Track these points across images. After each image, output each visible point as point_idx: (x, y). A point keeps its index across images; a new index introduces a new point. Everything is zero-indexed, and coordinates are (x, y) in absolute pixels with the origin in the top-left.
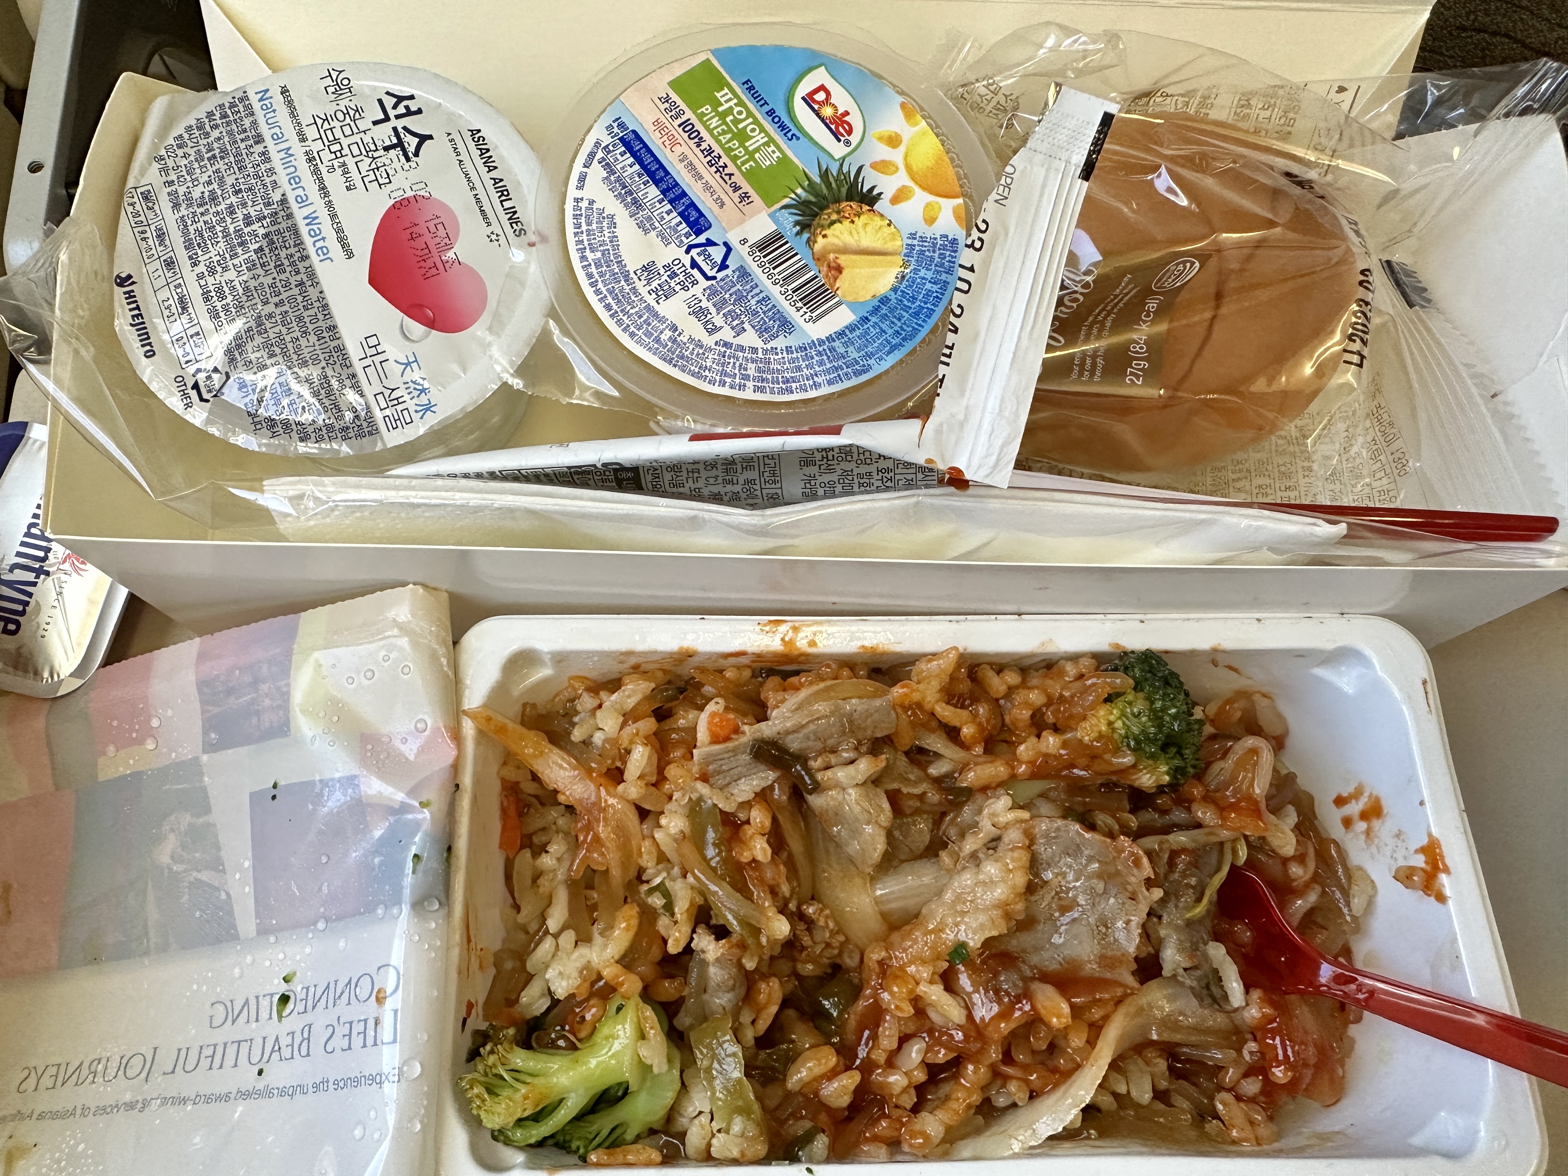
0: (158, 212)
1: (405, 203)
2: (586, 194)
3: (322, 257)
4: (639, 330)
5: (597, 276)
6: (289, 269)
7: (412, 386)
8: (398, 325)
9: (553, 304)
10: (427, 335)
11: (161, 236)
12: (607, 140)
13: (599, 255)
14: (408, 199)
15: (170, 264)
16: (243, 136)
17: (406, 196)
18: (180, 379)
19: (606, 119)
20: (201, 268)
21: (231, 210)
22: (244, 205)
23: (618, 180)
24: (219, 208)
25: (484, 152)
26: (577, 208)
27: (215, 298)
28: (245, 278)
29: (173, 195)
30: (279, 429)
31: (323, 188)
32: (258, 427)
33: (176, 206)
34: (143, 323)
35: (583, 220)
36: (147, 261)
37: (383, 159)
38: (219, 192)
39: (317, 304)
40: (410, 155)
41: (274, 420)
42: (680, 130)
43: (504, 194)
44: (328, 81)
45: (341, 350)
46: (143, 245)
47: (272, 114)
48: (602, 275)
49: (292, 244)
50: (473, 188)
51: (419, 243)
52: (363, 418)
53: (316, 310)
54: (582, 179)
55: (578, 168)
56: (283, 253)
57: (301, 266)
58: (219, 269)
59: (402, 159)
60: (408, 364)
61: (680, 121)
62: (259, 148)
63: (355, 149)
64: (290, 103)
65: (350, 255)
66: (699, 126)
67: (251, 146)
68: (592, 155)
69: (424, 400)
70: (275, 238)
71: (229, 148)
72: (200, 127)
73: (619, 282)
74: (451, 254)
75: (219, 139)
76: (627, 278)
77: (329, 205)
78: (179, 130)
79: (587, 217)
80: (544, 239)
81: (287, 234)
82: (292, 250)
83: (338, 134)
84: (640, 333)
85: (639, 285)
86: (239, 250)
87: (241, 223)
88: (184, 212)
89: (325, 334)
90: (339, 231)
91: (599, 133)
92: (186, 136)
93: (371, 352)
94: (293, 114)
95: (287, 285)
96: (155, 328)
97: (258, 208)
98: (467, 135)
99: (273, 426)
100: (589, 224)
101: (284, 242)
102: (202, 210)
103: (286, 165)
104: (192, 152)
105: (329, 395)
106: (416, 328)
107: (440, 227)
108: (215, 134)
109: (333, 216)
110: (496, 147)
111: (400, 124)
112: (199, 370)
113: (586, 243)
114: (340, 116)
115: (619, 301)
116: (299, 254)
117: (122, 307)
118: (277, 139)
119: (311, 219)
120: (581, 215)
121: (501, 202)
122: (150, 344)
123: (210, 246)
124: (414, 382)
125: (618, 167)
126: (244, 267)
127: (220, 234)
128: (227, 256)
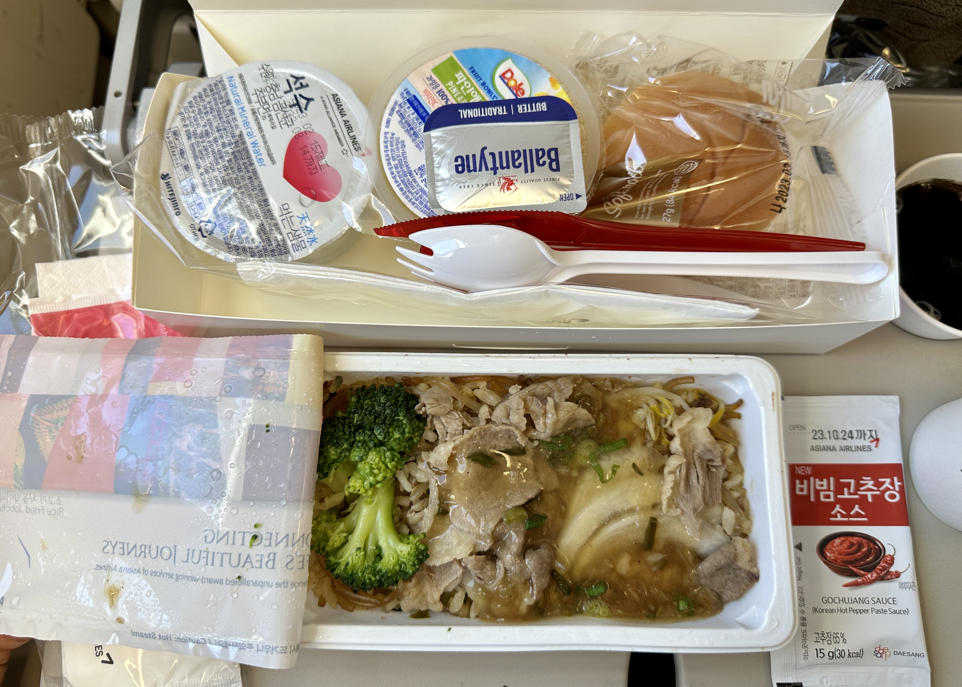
0: (181, 141)
1: (301, 135)
2: (390, 130)
3: (261, 164)
4: (417, 200)
5: (396, 173)
6: (244, 170)
7: (305, 228)
8: (298, 199)
9: (374, 188)
10: (313, 203)
11: (182, 153)
12: (400, 100)
13: (397, 162)
14: (302, 133)
15: (186, 168)
16: (221, 101)
17: (301, 131)
18: (192, 226)
19: (400, 90)
20: (202, 170)
21: (215, 140)
22: (222, 137)
23: (406, 122)
24: (210, 139)
25: (339, 106)
26: (386, 137)
27: (209, 186)
28: (223, 175)
29: (188, 132)
30: (241, 251)
31: (260, 128)
32: (231, 250)
33: (189, 138)
34: (174, 198)
35: (389, 144)
36: (176, 166)
37: (290, 112)
38: (210, 131)
39: (258, 188)
40: (303, 110)
41: (238, 246)
42: (437, 95)
43: (349, 128)
44: (263, 70)
45: (269, 211)
46: (174, 157)
47: (235, 89)
48: (398, 172)
49: (246, 157)
50: (334, 126)
51: (308, 156)
52: (281, 245)
53: (258, 191)
54: (388, 122)
55: (386, 116)
56: (241, 162)
57: (250, 168)
58: (210, 170)
59: (299, 111)
60: (303, 218)
61: (437, 90)
62: (228, 107)
63: (275, 106)
64: (243, 83)
65: (273, 162)
66: (447, 93)
67: (225, 106)
68: (393, 109)
69: (311, 235)
70: (237, 154)
71: (214, 107)
72: (200, 97)
73: (407, 176)
74: (323, 161)
75: (210, 102)
76: (411, 174)
77: (263, 137)
78: (190, 98)
79: (391, 142)
80: (370, 153)
81: (243, 152)
82: (246, 161)
83: (267, 99)
84: (417, 202)
85: (417, 178)
86: (220, 161)
87: (221, 147)
88: (193, 141)
89: (263, 203)
90: (268, 150)
91: (396, 97)
92: (194, 101)
93: (286, 212)
94: (245, 89)
95: (243, 178)
96: (180, 201)
97: (228, 139)
98: (331, 98)
99: (238, 249)
100: (392, 146)
101: (242, 156)
102: (202, 140)
103: (242, 116)
104: (196, 109)
105: (265, 233)
106: (307, 200)
107: (318, 147)
108: (208, 99)
109: (265, 142)
110: (346, 103)
111: (297, 93)
112: (201, 221)
113: (390, 156)
114: (268, 89)
115: (407, 186)
116: (249, 163)
117: (165, 191)
118: (238, 102)
119: (255, 144)
120: (388, 141)
121: (348, 133)
122: (178, 209)
123: (206, 159)
124: (307, 227)
125: (406, 115)
126: (223, 170)
127: (211, 153)
128: (214, 164)
